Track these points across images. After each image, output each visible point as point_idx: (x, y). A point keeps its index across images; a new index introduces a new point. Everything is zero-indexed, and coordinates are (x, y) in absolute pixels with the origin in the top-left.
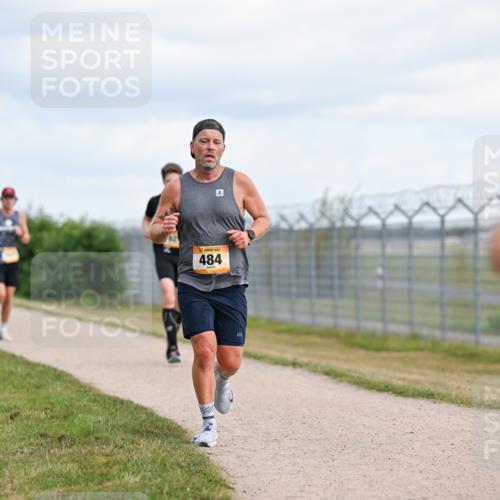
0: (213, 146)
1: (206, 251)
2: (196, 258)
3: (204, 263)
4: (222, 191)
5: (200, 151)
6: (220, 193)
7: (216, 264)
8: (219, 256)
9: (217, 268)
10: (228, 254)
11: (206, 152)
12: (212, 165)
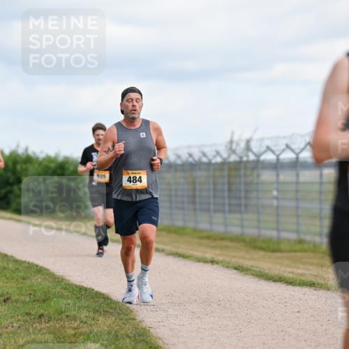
0: (135, 103)
1: (132, 174)
2: (125, 178)
3: (130, 182)
4: (144, 134)
5: (127, 107)
7: (138, 183)
8: (140, 177)
9: (138, 185)
10: (146, 176)
11: (130, 108)
12: (136, 116)
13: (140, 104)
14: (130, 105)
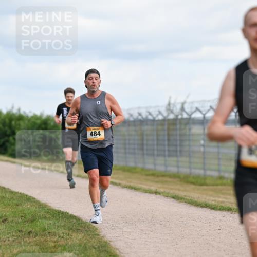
0: (95, 81)
1: (93, 130)
2: (89, 133)
3: (92, 135)
4: (100, 102)
5: (89, 84)
6: (99, 103)
7: (98, 136)
8: (99, 132)
9: (98, 138)
10: (104, 131)
11: (91, 84)
12: (95, 90)
13: (99, 81)
14: (91, 82)
